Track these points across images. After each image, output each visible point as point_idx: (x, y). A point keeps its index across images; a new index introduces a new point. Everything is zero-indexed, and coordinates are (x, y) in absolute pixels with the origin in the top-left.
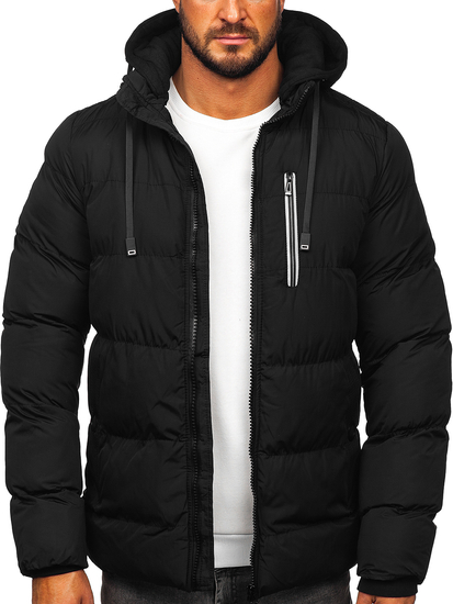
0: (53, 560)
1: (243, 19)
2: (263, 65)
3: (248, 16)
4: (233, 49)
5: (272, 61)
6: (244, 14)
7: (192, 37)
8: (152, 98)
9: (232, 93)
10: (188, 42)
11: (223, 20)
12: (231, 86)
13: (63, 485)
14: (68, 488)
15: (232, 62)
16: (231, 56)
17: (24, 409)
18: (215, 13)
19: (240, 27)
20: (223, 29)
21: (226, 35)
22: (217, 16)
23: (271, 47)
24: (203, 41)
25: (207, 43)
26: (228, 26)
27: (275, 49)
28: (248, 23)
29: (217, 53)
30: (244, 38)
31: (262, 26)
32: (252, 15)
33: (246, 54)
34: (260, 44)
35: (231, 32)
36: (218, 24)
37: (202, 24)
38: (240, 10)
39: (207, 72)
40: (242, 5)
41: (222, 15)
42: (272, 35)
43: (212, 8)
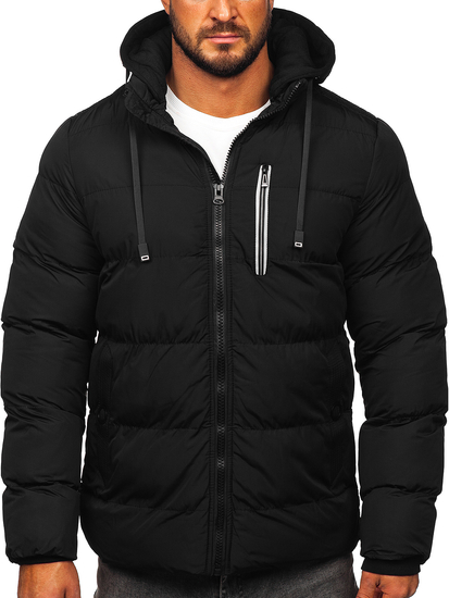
0: (36, 550)
1: (234, 18)
2: (254, 64)
3: (239, 14)
4: (224, 48)
5: (263, 60)
6: (234, 13)
7: (183, 37)
8: (154, 104)
9: (225, 93)
10: (179, 42)
11: (214, 19)
12: (224, 85)
13: (56, 478)
14: (60, 482)
15: (224, 60)
16: (224, 54)
17: (21, 411)
18: (205, 13)
19: (231, 25)
20: (214, 28)
21: (218, 34)
22: (208, 15)
23: (262, 46)
24: (194, 41)
25: (199, 43)
26: (219, 25)
27: (265, 48)
28: (239, 21)
29: (209, 52)
30: (235, 37)
31: (253, 24)
32: (243, 14)
33: (238, 52)
34: (251, 42)
35: (222, 31)
36: (209, 23)
37: (193, 25)
38: (231, 8)
39: (198, 72)
40: (232, 4)
41: (214, 14)
42: (263, 33)
43: (203, 8)
